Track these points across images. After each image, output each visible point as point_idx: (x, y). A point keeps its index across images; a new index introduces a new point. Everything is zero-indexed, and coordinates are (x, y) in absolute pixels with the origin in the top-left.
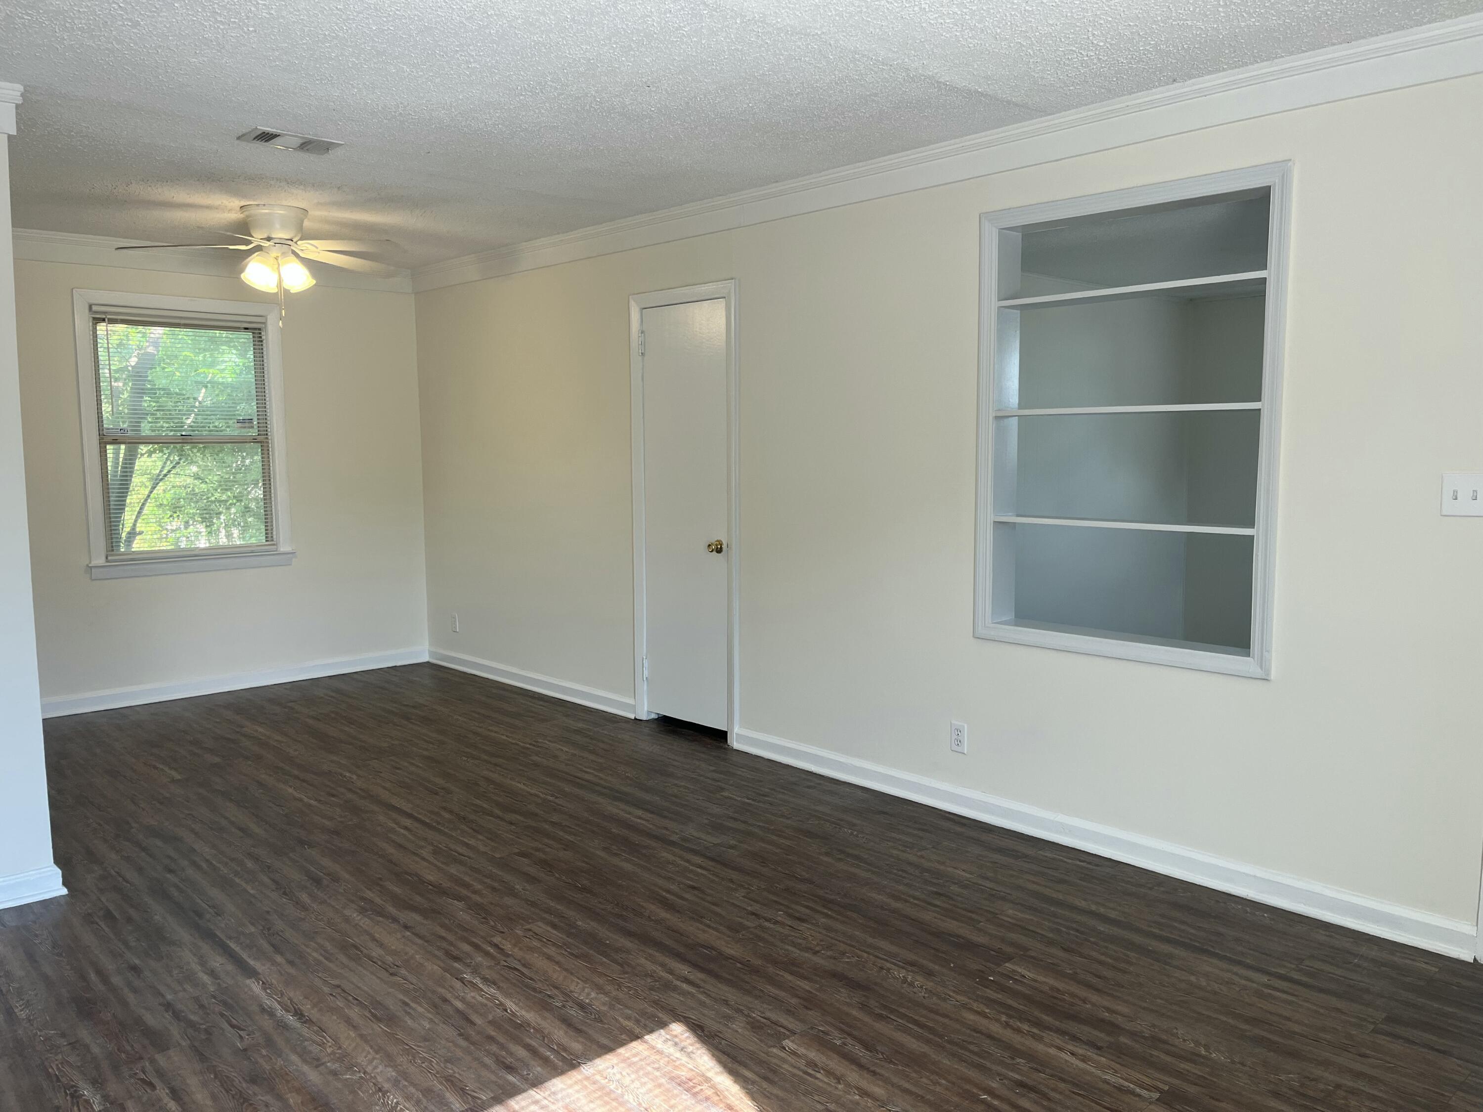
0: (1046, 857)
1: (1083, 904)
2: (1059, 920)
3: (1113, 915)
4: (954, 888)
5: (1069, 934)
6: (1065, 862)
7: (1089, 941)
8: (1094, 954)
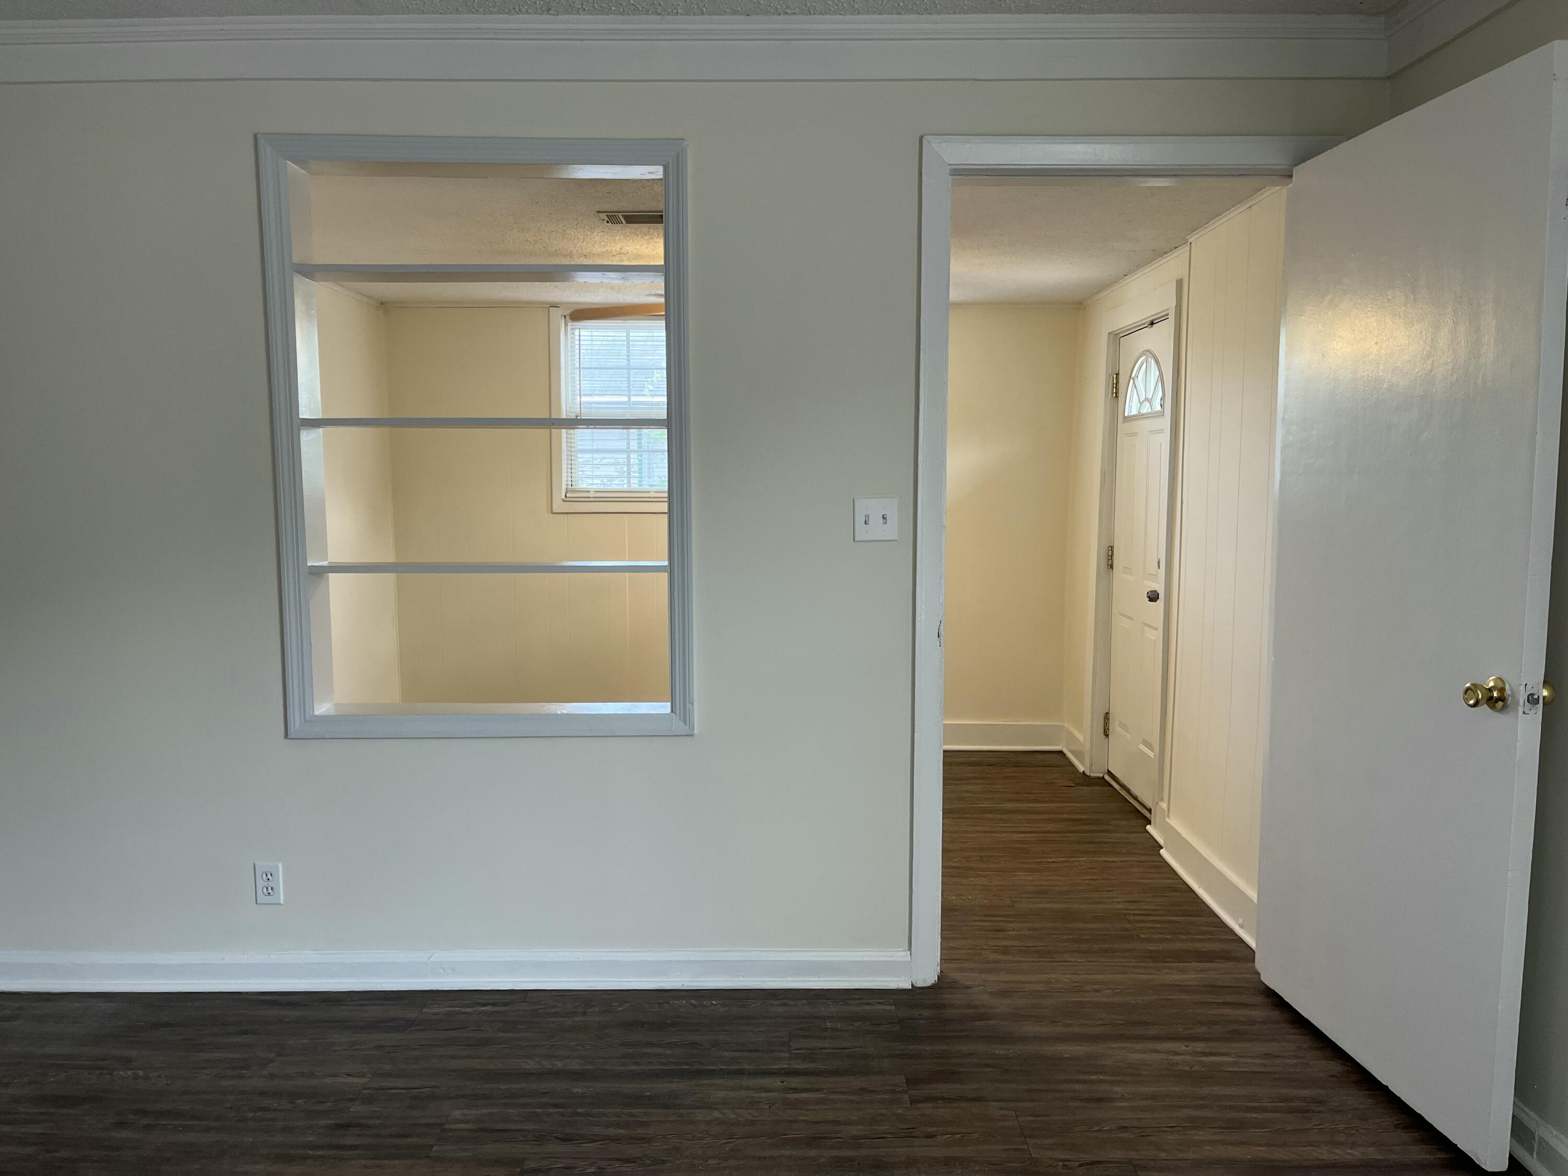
0: (438, 1014)
1: (530, 1065)
2: (521, 1101)
3: (575, 1065)
4: (357, 1108)
5: (549, 1115)
6: (465, 1013)
7: (578, 1114)
8: (597, 1130)
